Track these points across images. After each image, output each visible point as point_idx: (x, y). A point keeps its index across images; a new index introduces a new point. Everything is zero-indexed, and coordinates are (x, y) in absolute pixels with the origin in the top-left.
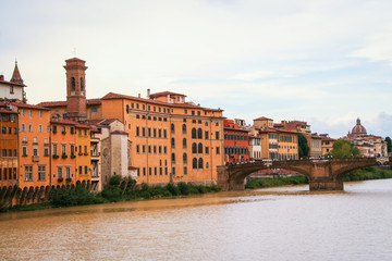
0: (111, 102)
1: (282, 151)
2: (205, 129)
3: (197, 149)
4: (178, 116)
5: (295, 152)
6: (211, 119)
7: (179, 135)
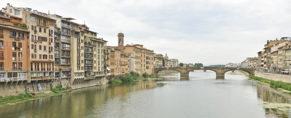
0: (129, 47)
1: (159, 63)
2: (149, 57)
3: (147, 63)
4: (143, 52)
5: (162, 64)
6: (151, 53)
7: (143, 59)
